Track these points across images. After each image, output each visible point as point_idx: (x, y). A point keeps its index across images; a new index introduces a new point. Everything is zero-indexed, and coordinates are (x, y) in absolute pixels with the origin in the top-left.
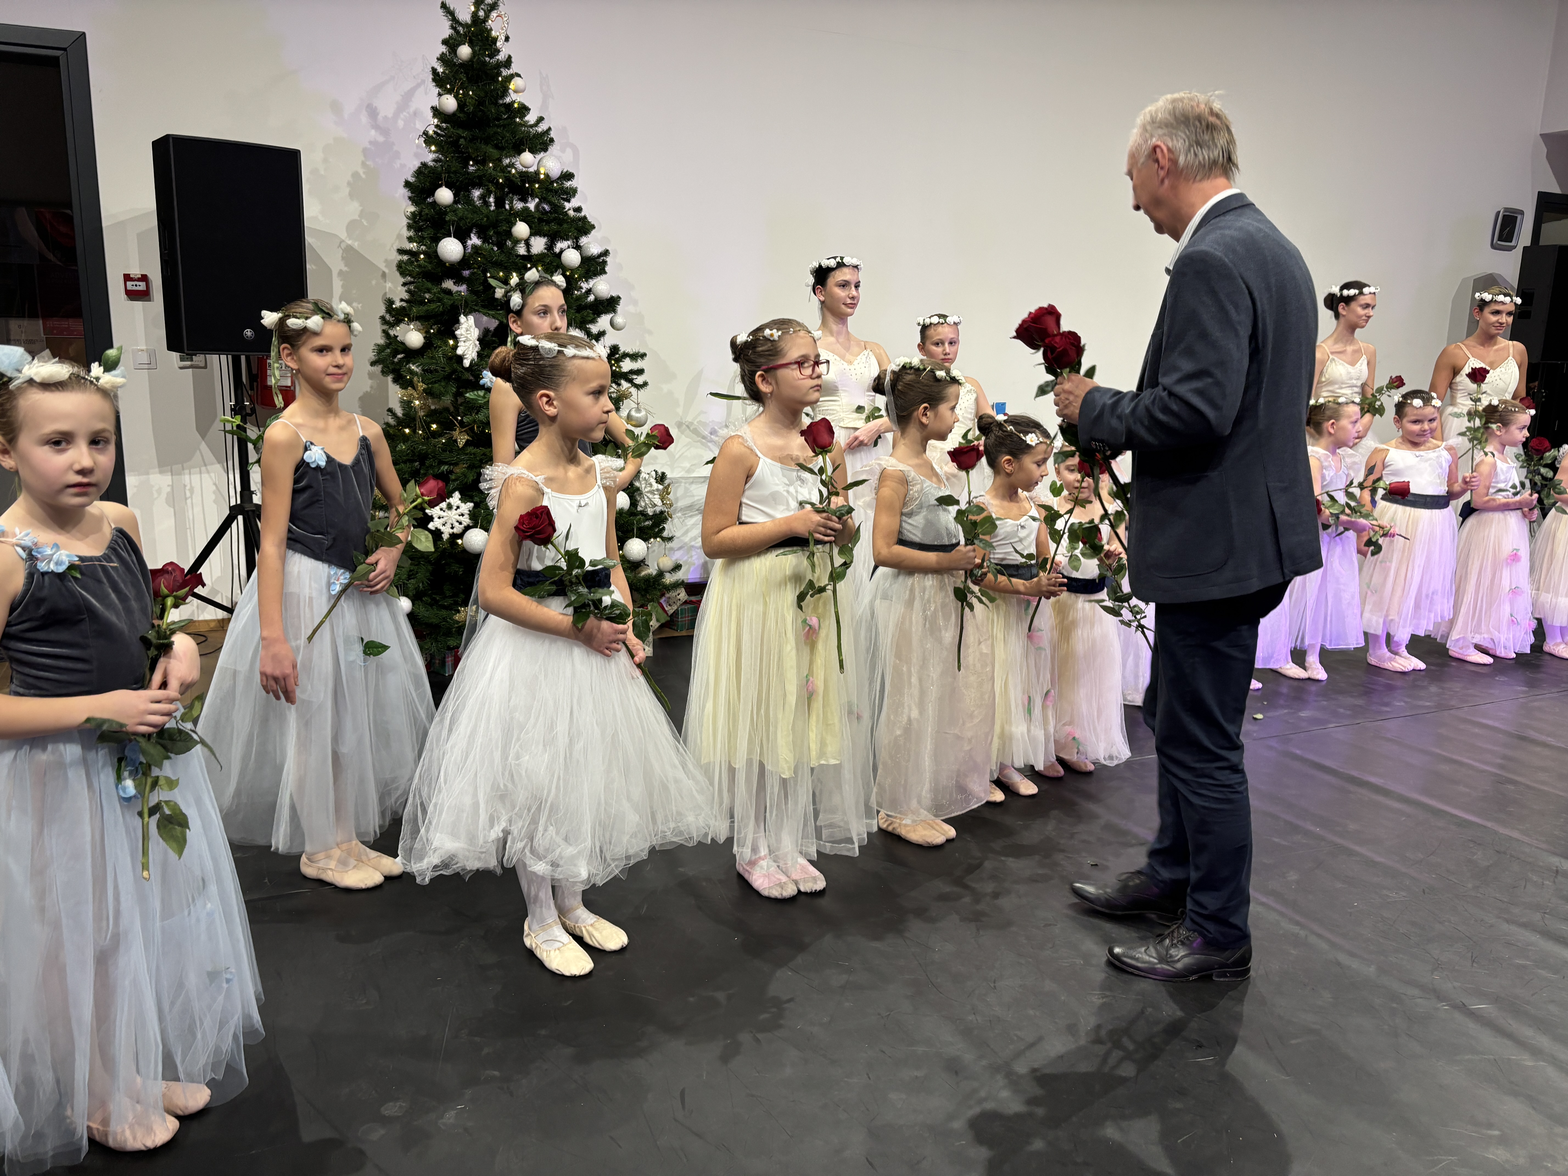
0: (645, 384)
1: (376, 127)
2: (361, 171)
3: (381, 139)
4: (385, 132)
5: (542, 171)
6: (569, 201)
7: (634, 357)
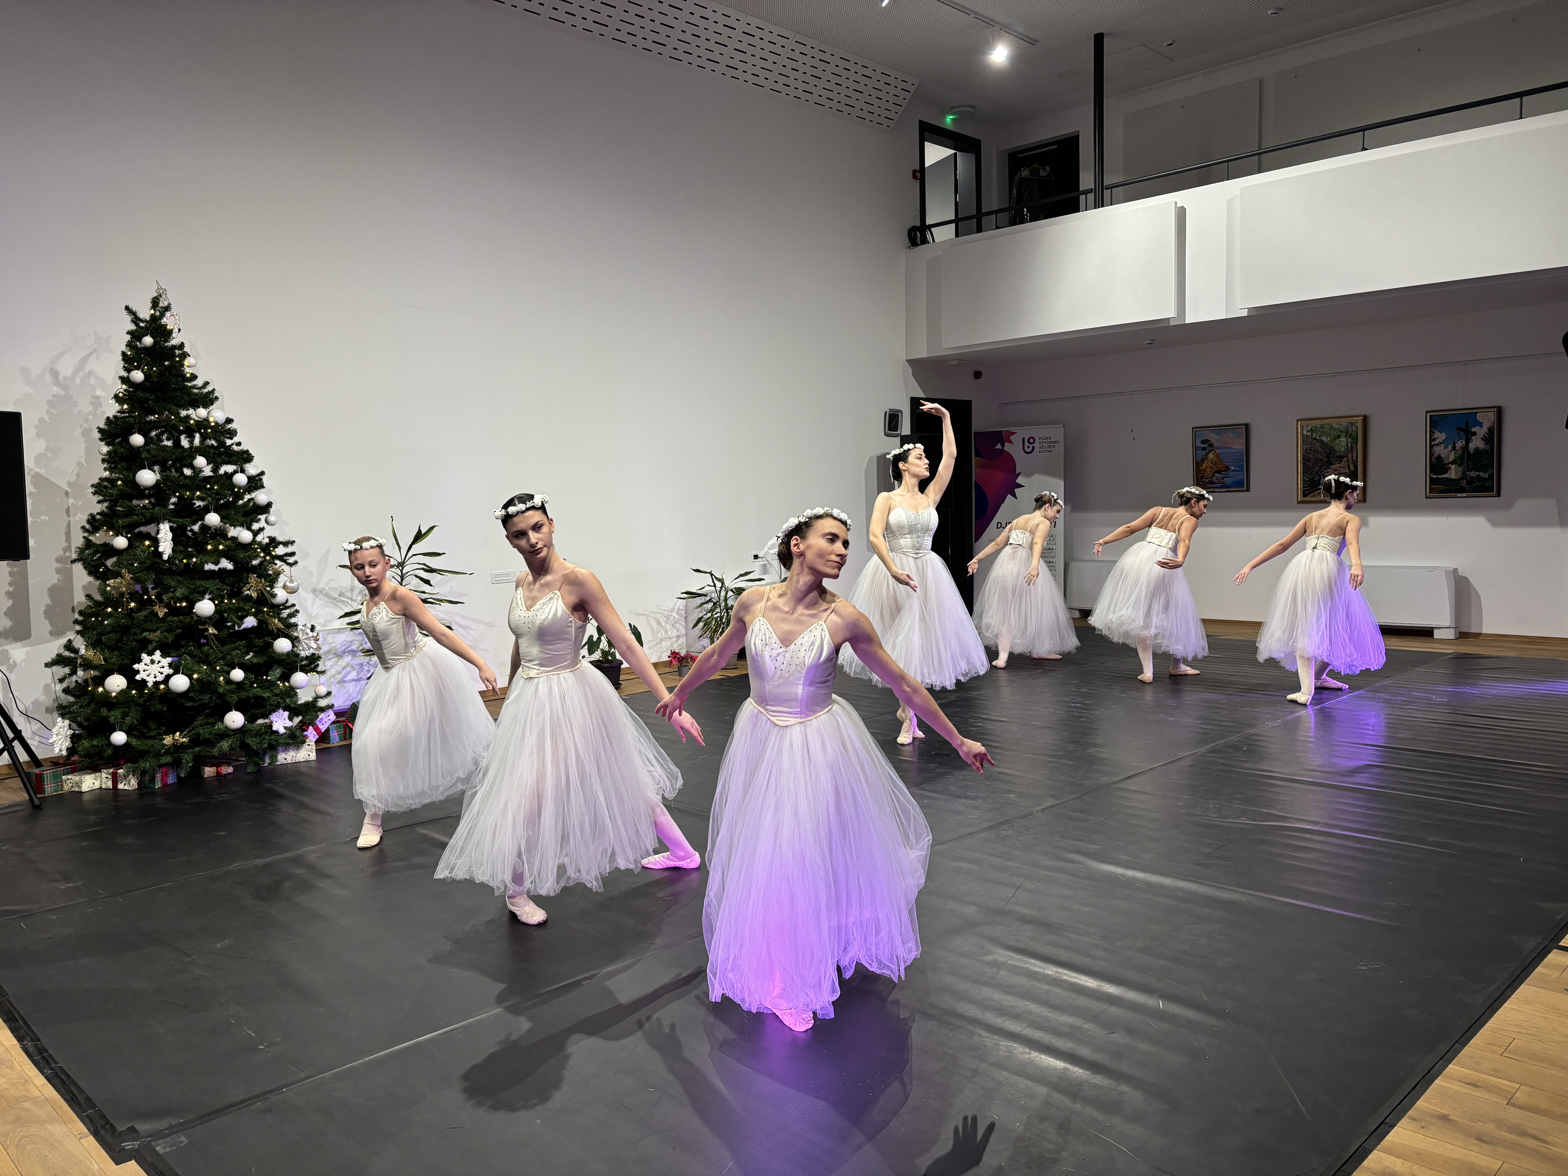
0: (296, 563)
1: (58, 384)
2: (46, 417)
3: (62, 393)
4: (65, 387)
5: (211, 419)
6: (232, 439)
7: (286, 544)
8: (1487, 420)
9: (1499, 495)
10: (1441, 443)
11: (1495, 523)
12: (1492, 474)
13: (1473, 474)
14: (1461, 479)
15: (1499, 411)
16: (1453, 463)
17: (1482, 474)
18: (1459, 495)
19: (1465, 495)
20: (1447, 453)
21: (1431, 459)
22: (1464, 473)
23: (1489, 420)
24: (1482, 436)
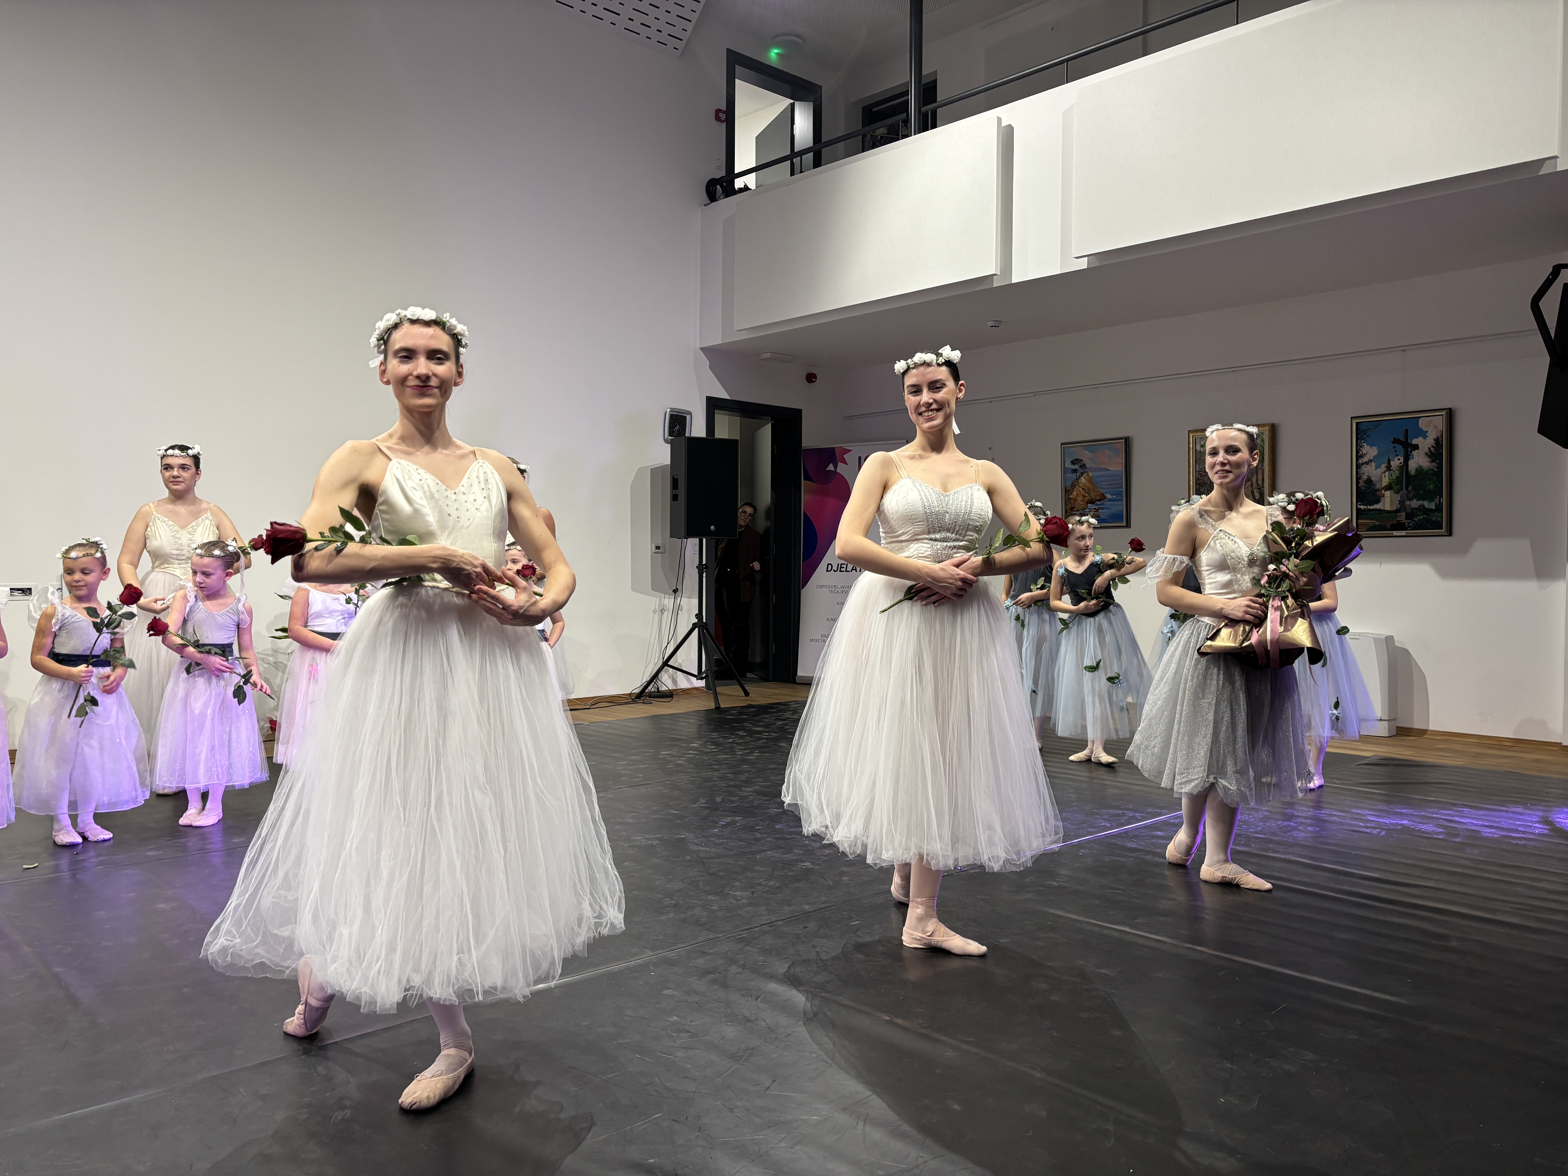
8: (1433, 427)
9: (1450, 533)
10: (1371, 461)
11: (1445, 573)
12: (1441, 504)
13: (1415, 503)
14: (1397, 511)
15: (1450, 414)
16: (1389, 487)
17: (1426, 504)
18: (1395, 533)
19: (1403, 533)
20: (1380, 476)
21: (1358, 483)
22: (1402, 502)
23: (1435, 427)
24: (1427, 450)
